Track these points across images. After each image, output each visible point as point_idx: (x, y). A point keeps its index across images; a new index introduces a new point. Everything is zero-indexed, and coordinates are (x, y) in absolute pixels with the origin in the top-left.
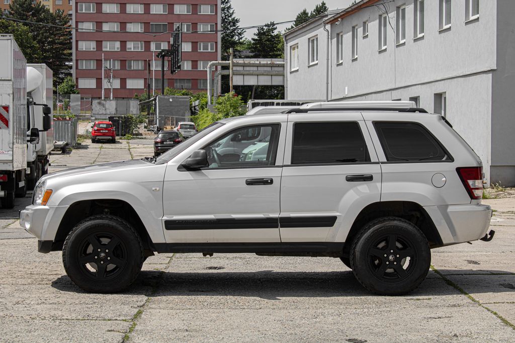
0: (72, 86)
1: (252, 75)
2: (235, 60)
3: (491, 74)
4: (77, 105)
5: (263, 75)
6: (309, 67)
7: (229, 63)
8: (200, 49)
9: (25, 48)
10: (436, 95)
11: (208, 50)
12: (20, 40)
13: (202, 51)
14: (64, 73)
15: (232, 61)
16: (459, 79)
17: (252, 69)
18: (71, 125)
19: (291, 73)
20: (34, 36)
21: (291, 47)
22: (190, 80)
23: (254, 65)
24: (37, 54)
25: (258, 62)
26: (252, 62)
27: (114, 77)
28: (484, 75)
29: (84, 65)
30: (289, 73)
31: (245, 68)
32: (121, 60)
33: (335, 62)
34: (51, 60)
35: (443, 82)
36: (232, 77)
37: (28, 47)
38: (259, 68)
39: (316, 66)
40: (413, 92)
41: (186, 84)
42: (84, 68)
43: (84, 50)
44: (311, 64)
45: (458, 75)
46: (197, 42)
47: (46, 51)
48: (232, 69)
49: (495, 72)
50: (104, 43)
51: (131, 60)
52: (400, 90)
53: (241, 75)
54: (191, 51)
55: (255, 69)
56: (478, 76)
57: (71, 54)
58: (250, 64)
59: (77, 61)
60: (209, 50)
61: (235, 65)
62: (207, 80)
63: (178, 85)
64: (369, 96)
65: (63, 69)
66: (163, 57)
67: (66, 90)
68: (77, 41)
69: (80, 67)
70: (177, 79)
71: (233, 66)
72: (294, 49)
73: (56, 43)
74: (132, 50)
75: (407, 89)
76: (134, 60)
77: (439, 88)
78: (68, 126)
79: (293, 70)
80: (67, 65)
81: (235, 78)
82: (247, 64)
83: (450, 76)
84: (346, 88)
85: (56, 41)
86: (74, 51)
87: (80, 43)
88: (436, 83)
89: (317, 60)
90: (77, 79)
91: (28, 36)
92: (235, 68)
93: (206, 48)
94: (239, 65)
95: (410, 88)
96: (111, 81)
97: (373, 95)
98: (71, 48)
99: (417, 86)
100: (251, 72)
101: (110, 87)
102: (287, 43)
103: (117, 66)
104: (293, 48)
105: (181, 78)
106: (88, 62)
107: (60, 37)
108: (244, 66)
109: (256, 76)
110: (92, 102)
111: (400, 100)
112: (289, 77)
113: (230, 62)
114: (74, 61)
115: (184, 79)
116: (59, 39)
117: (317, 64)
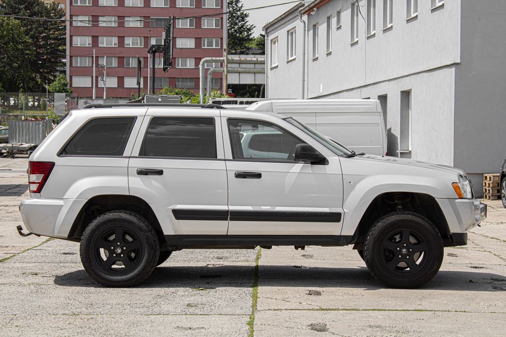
0: (65, 85)
1: (249, 73)
2: (230, 57)
3: (454, 68)
4: (61, 105)
5: (260, 73)
6: (288, 62)
7: (224, 60)
8: (204, 46)
9: (17, 43)
10: (402, 92)
11: (212, 46)
12: (11, 35)
13: (206, 47)
14: (59, 71)
15: (227, 58)
16: (424, 74)
17: (248, 66)
18: (43, 126)
19: (272, 69)
20: (26, 31)
21: (272, 40)
22: (193, 78)
23: (251, 62)
24: (30, 50)
25: (256, 59)
26: (248, 59)
27: (108, 75)
28: (447, 70)
29: (78, 62)
30: (269, 70)
31: (241, 65)
32: (118, 57)
33: (311, 57)
34: (45, 57)
35: (409, 78)
36: (226, 75)
37: (21, 43)
38: (256, 65)
39: (294, 62)
40: (381, 90)
41: (188, 83)
42: (79, 65)
43: (79, 45)
44: (290, 59)
45: (424, 70)
46: (201, 38)
47: (40, 47)
48: (227, 66)
49: (458, 66)
50: (100, 39)
51: (130, 57)
52: (369, 87)
53: (237, 72)
54: (194, 47)
55: (252, 66)
56: (442, 71)
57: (65, 50)
58: (246, 61)
59: (71, 57)
60: (214, 47)
61: (229, 62)
62: (199, 78)
63: (179, 84)
64: (341, 94)
65: (58, 66)
66: (154, 53)
67: (58, 89)
68: (71, 36)
69: (74, 65)
70: (179, 78)
71: (228, 63)
72: (275, 43)
73: (50, 39)
74: (131, 46)
75: (376, 86)
76: (132, 57)
77: (405, 85)
78: (39, 127)
79: (273, 66)
80: (63, 62)
81: (229, 75)
82: (243, 61)
83: (417, 71)
84: (321, 85)
85: (51, 37)
86: (68, 47)
87: (74, 38)
88: (403, 79)
89: (295, 55)
90: (71, 77)
91: (19, 31)
92: (229, 65)
93: (210, 44)
94: (234, 62)
95: (378, 85)
96: (104, 79)
97: (345, 93)
98: (65, 45)
99: (385, 83)
100: (248, 69)
101: (103, 86)
102: (268, 37)
103: (115, 63)
104: (274, 41)
105: (183, 77)
106: (83, 59)
107: (55, 32)
108: (239, 63)
109: (254, 74)
110: (77, 102)
111: (369, 98)
112: (270, 73)
113: (225, 58)
114: (68, 57)
115: (187, 78)
116: (54, 34)
117: (295, 59)
